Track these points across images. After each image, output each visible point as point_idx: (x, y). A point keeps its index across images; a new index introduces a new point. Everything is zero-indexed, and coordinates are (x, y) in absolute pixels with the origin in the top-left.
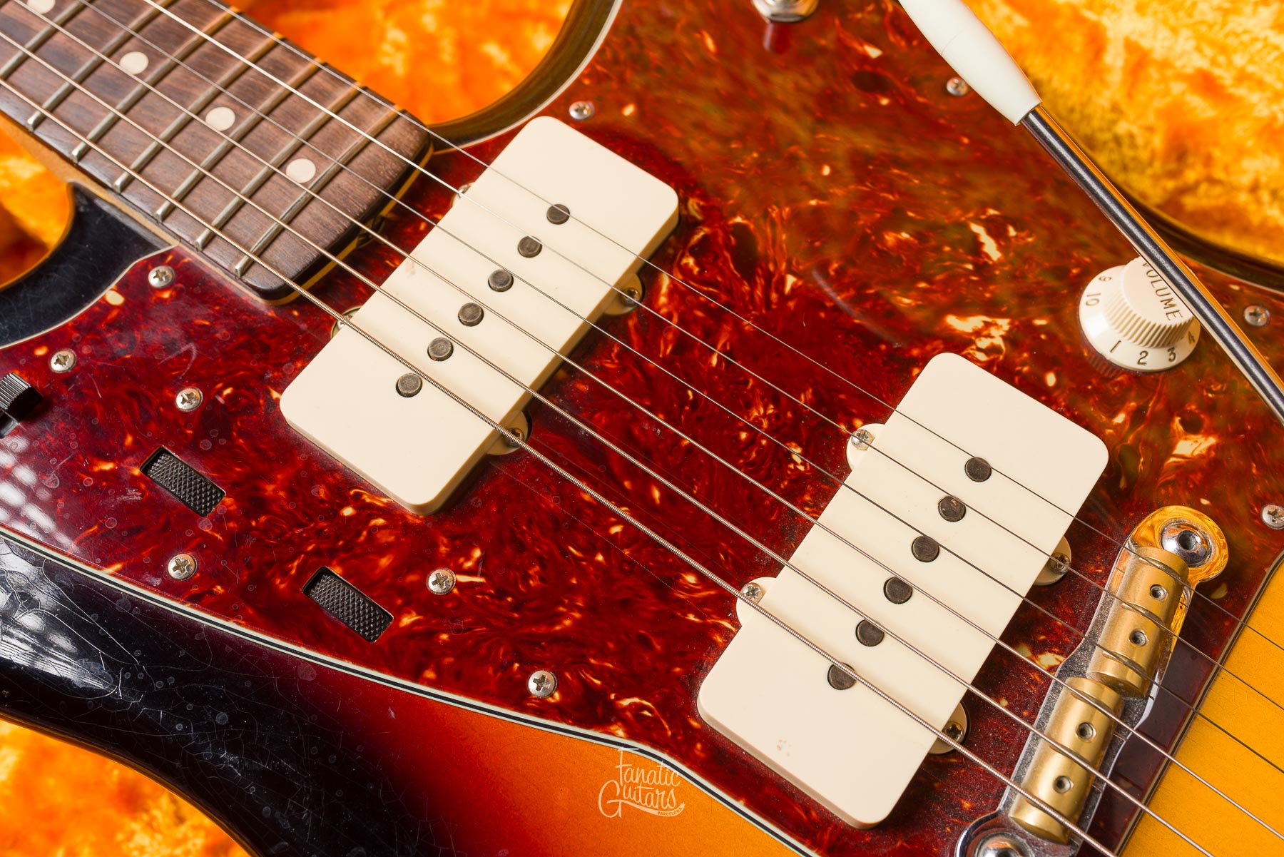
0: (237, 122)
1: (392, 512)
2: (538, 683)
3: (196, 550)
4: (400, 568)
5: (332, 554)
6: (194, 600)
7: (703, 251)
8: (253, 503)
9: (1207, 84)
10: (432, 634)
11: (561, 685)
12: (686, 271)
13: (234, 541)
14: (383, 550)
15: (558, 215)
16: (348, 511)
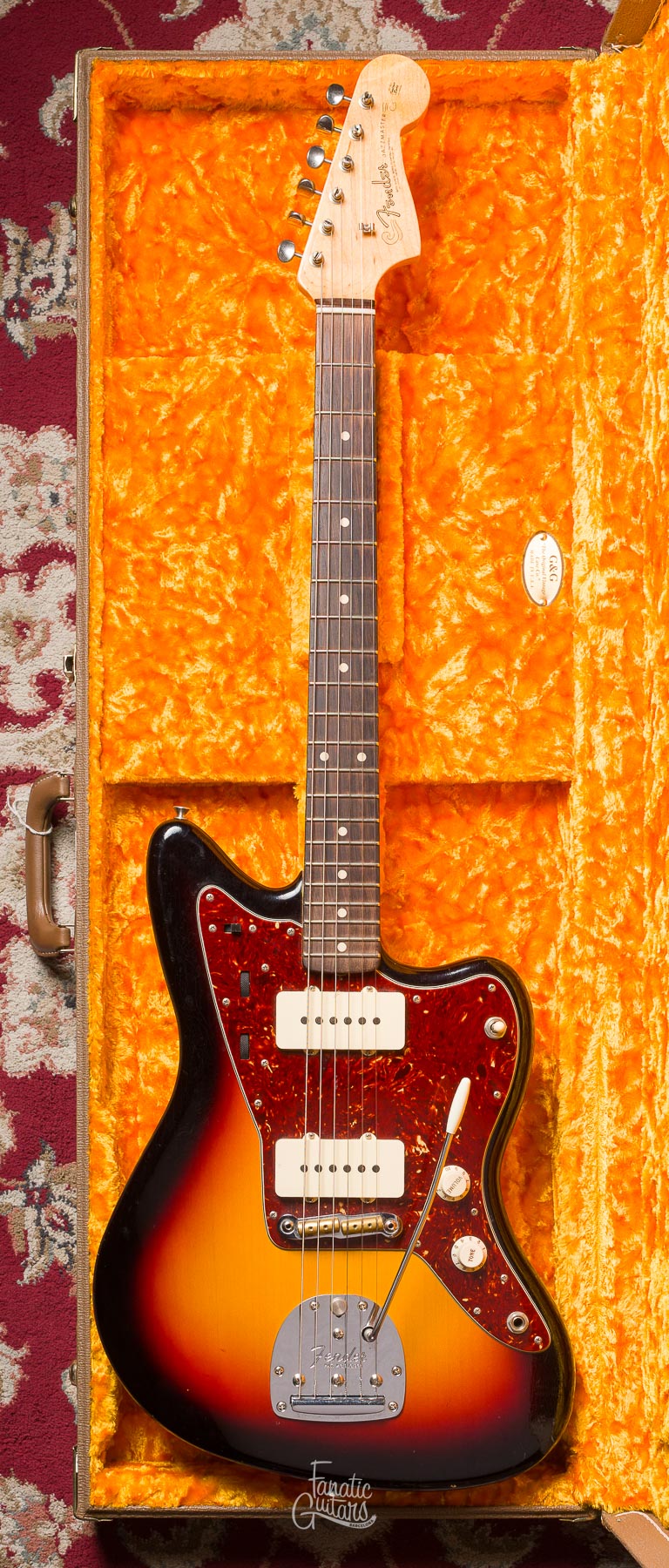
0: (344, 918)
1: (273, 1039)
2: (258, 1102)
3: (232, 1002)
4: (261, 1052)
5: (254, 1034)
6: (221, 1012)
7: (395, 1062)
8: (252, 1005)
9: (580, 1156)
10: (252, 1071)
11: (261, 1108)
12: (387, 1061)
13: (241, 1008)
14: (263, 1044)
15: (377, 1021)
16: (266, 1029)
